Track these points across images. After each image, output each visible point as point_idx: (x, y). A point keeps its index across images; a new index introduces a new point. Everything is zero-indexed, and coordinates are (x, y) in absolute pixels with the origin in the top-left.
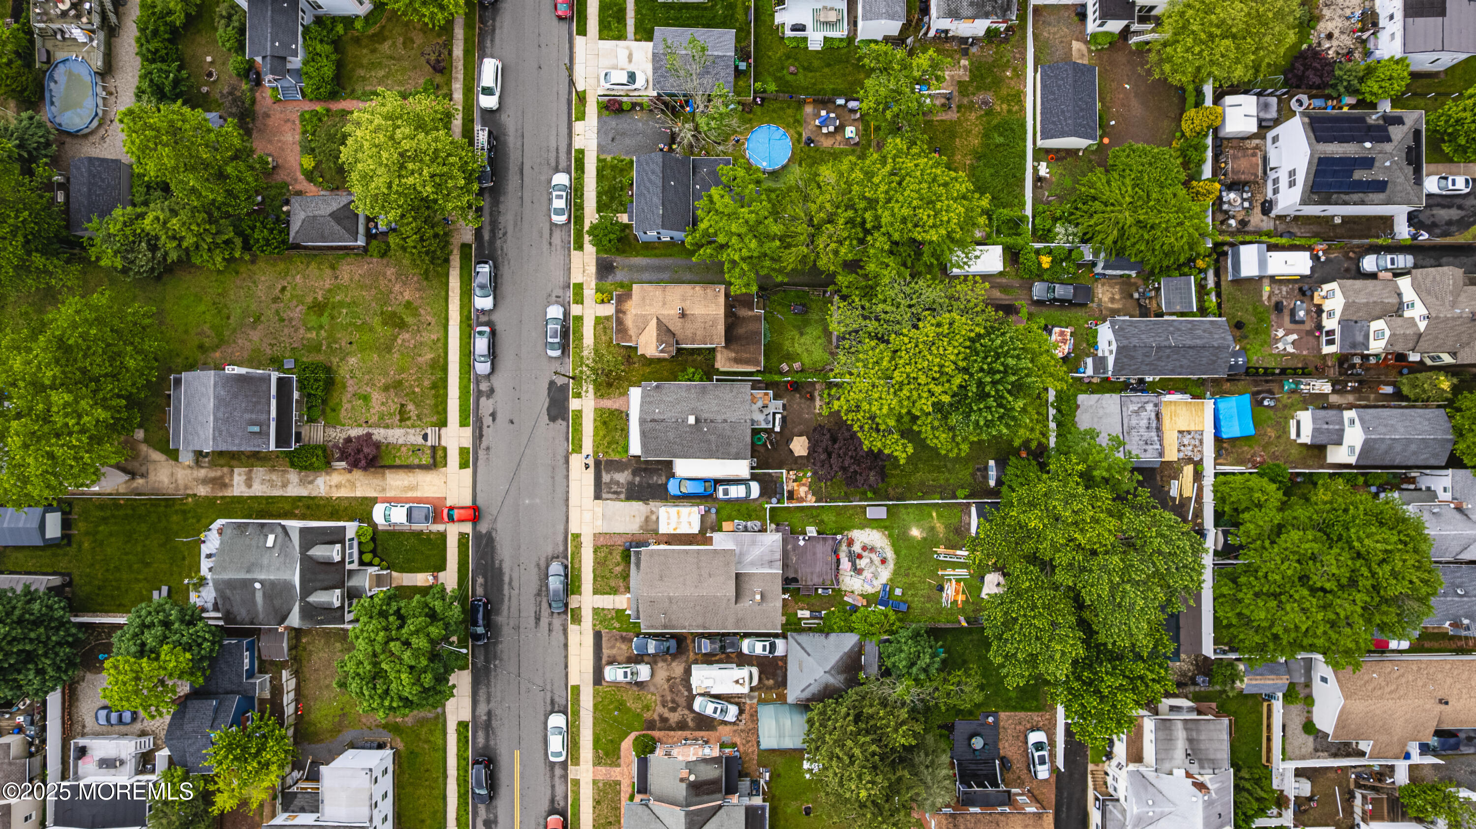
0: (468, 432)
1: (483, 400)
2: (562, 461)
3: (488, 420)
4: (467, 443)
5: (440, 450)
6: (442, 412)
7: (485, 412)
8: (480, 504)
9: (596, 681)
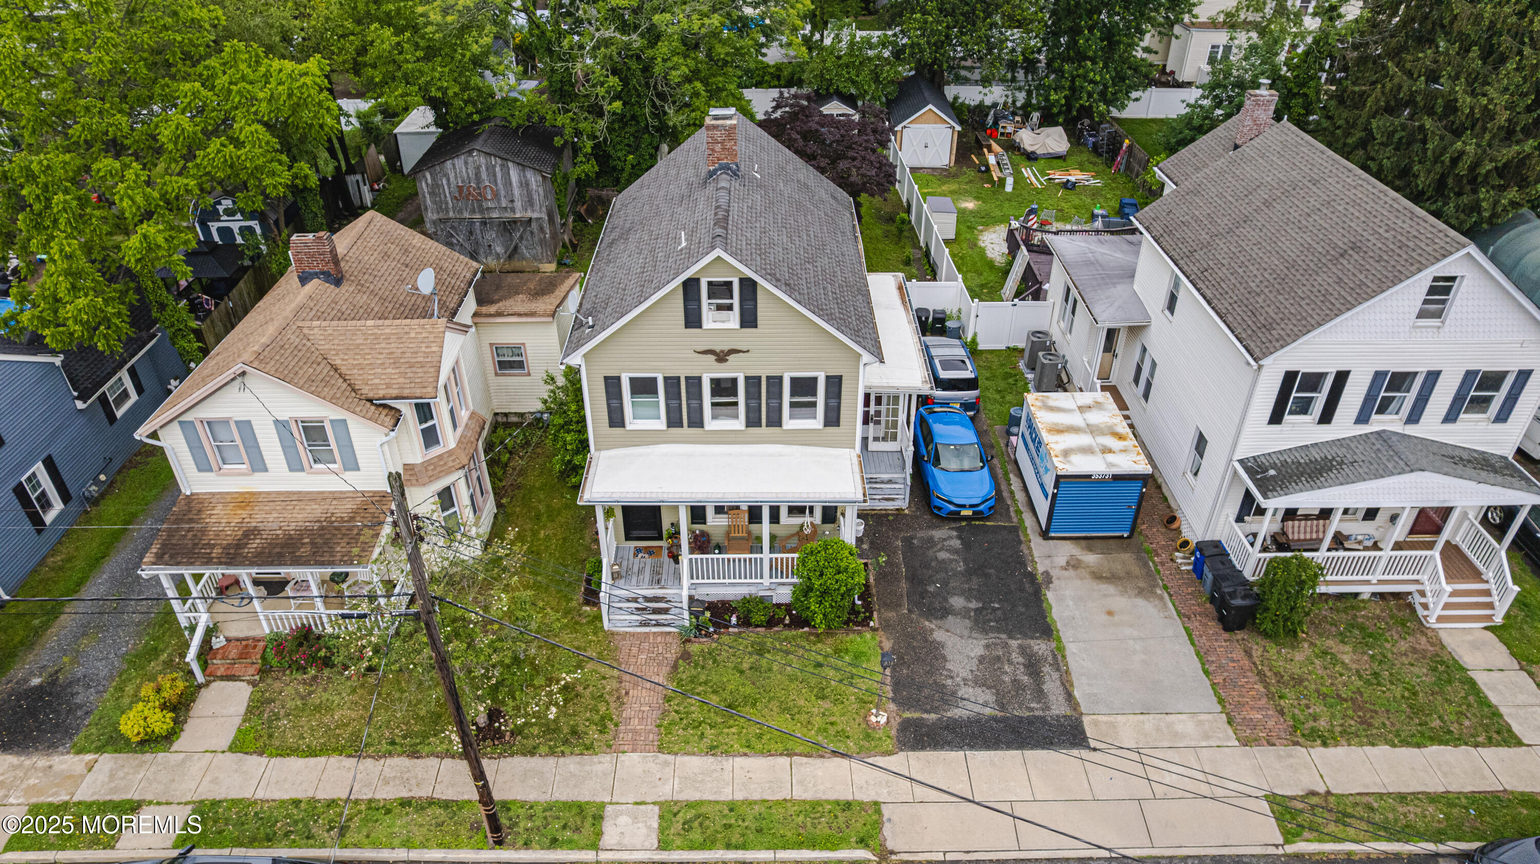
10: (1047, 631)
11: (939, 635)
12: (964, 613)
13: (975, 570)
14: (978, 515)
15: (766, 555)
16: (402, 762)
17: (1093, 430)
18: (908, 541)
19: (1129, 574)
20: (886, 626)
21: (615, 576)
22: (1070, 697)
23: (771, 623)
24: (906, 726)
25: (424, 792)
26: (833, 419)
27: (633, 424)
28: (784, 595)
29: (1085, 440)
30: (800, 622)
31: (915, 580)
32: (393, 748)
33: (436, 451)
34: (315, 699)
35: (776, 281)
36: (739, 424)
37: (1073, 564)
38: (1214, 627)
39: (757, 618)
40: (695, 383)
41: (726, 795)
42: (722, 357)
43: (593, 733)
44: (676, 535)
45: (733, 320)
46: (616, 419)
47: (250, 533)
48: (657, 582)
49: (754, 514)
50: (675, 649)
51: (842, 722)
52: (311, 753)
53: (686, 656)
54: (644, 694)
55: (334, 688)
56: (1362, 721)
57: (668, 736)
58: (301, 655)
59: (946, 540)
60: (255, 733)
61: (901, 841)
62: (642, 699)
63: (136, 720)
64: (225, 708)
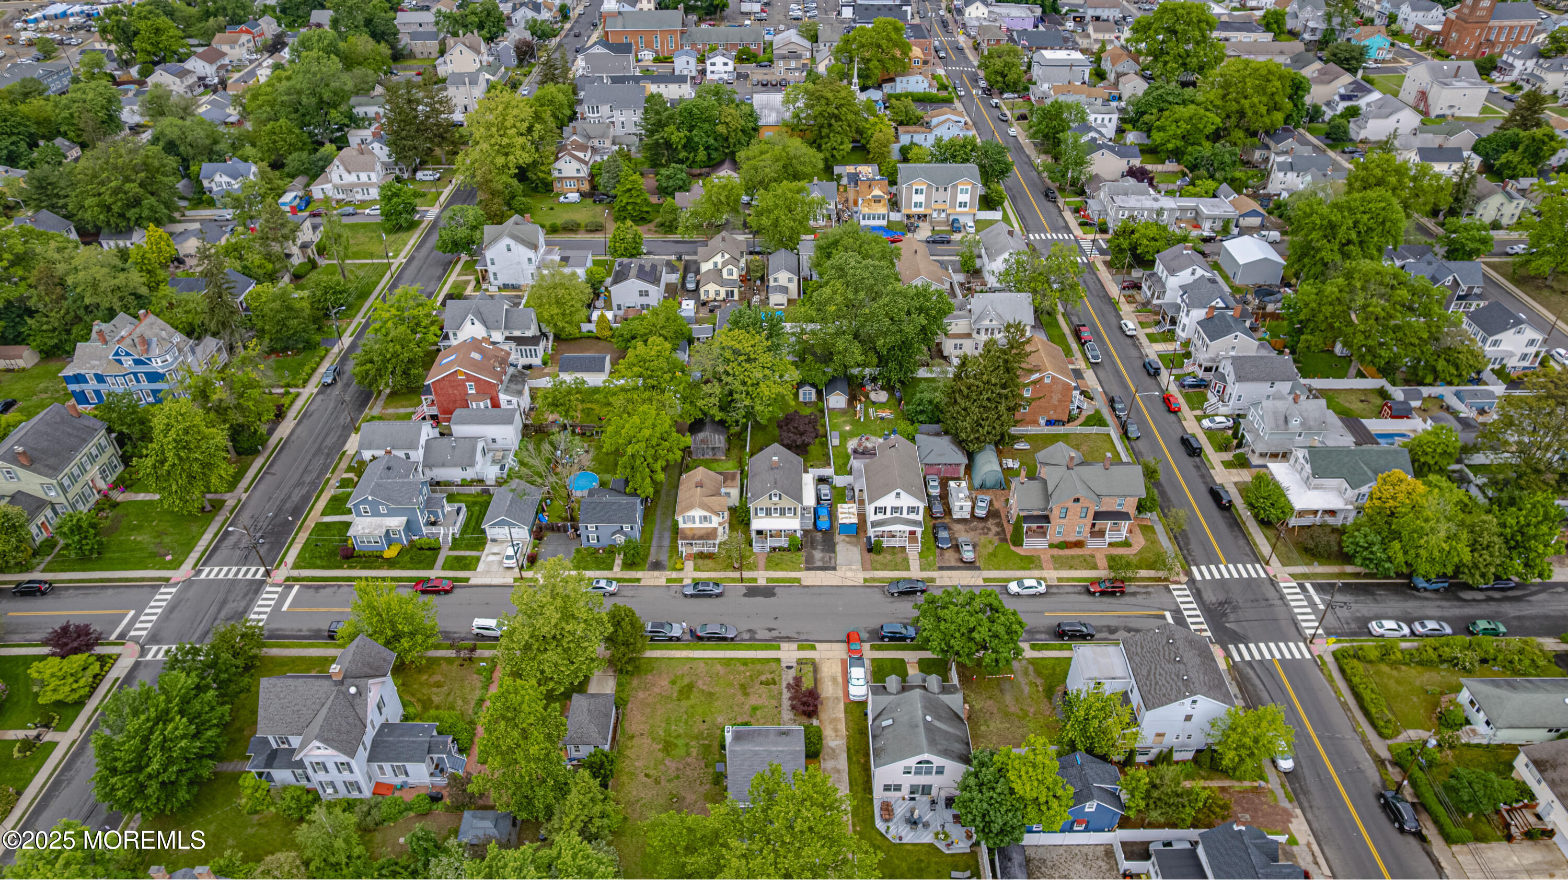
0: (784, 645)
1: (757, 636)
2: (807, 589)
3: (775, 634)
4: (794, 646)
5: (800, 662)
6: (767, 661)
7: (768, 635)
8: (844, 638)
9: (979, 569)
10: (834, 551)
11: (814, 553)
12: (820, 549)
13: (824, 541)
14: (826, 531)
15: (783, 538)
16: (724, 572)
17: (850, 513)
18: (811, 536)
19: (854, 542)
20: (805, 551)
21: (755, 542)
22: (835, 563)
23: (784, 551)
24: (806, 567)
25: (729, 576)
26: (795, 514)
27: (759, 515)
28: (786, 546)
29: (847, 515)
30: (789, 550)
31: (812, 543)
32: (722, 570)
33: (724, 519)
34: (705, 563)
35: (784, 491)
36: (778, 515)
37: (843, 540)
38: (866, 551)
39: (781, 550)
40: (770, 509)
41: (777, 576)
42: (775, 505)
43: (755, 568)
44: (766, 535)
45: (777, 498)
46: (756, 513)
47: (694, 534)
48: (763, 543)
49: (781, 531)
50: (767, 555)
51: (796, 566)
52: (709, 571)
53: (769, 556)
54: (762, 562)
55: (708, 561)
56: (885, 567)
57: (767, 568)
58: (701, 556)
59: (819, 535)
60: (697, 568)
61: (804, 583)
62: (762, 563)
63: (678, 566)
64: (690, 565)
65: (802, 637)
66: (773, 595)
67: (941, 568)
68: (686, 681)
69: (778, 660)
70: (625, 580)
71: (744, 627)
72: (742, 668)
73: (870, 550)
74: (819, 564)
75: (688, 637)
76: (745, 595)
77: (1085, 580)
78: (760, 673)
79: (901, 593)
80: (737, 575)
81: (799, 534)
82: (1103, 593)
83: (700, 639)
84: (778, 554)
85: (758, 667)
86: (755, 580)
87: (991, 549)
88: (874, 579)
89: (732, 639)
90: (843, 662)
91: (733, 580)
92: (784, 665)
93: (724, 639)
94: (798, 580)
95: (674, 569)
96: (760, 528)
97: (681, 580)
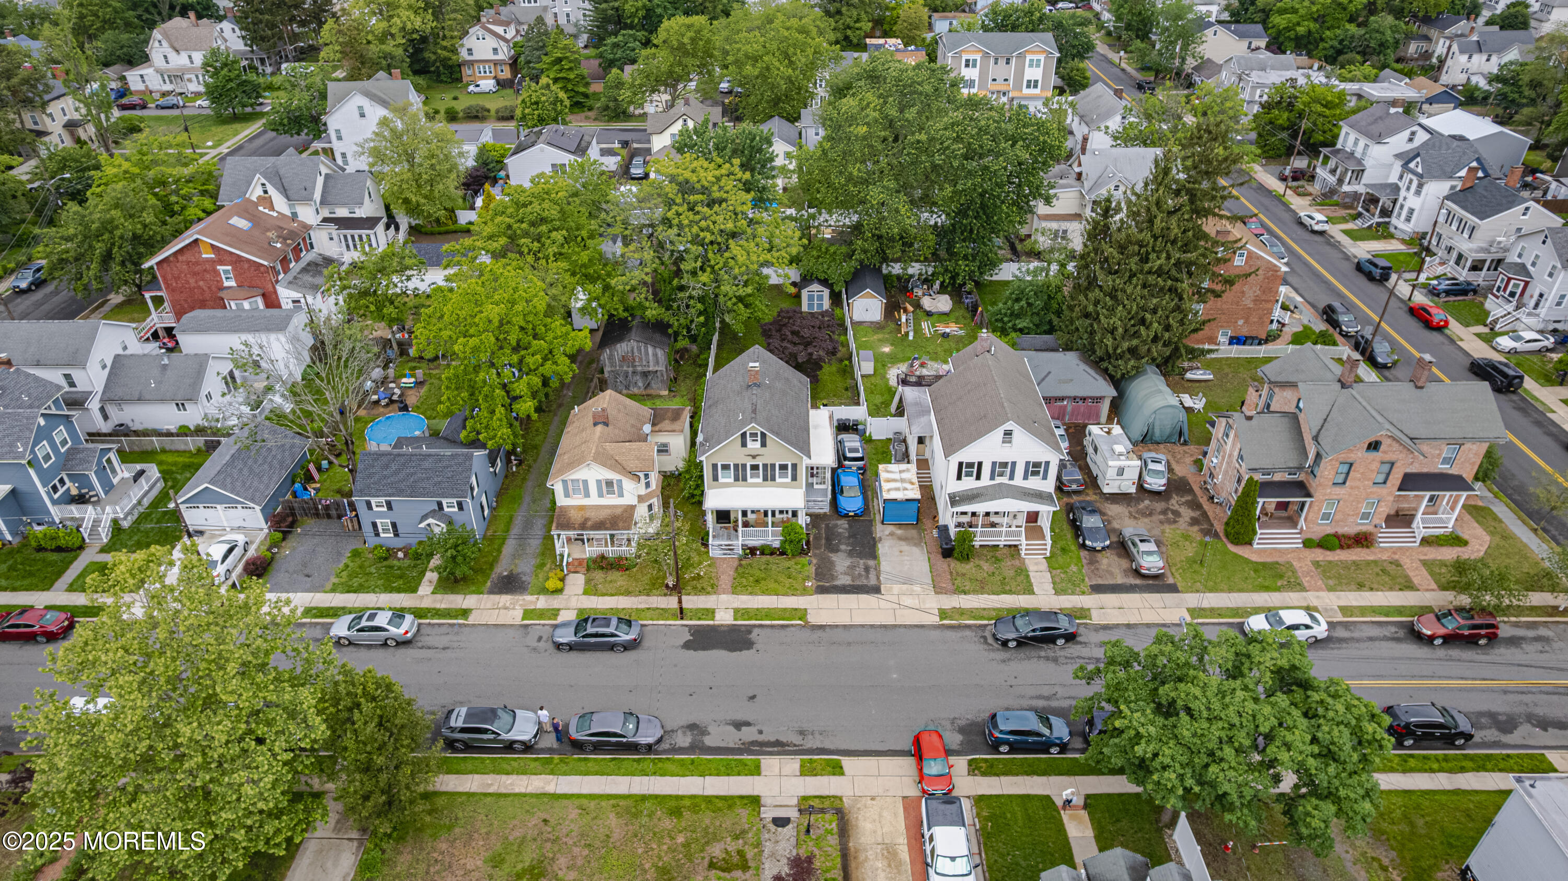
0: (770, 763)
1: (709, 741)
2: (819, 633)
3: (748, 734)
4: (793, 764)
5: (807, 806)
6: (730, 802)
7: (732, 737)
8: (907, 744)
9: (1173, 589)
10: (874, 556)
11: (834, 559)
12: (845, 551)
13: (853, 535)
14: (856, 515)
15: (770, 528)
16: (644, 598)
17: (903, 481)
18: (827, 526)
19: (912, 538)
20: (815, 555)
21: (714, 537)
22: (878, 578)
23: (772, 554)
24: (818, 587)
25: (654, 606)
26: (794, 478)
27: (721, 480)
28: (776, 544)
29: (898, 485)
30: (783, 553)
31: (828, 539)
32: (640, 593)
33: (649, 490)
34: (609, 579)
35: (773, 432)
36: (760, 480)
37: (892, 534)
38: (940, 556)
39: (767, 552)
40: (744, 466)
41: (756, 606)
42: (754, 457)
43: (709, 589)
44: (736, 521)
45: (758, 444)
46: (715, 478)
47: (587, 520)
48: (729, 538)
49: (766, 513)
50: (736, 563)
51: (796, 586)
52: (612, 595)
53: (740, 565)
54: (726, 577)
55: (615, 575)
56: (982, 587)
57: (735, 590)
58: (602, 564)
59: (843, 524)
60: (591, 589)
61: (813, 619)
62: (726, 579)
63: (552, 584)
64: (577, 582)
65: (810, 743)
66: (748, 644)
67: (1098, 589)
68: (528, 858)
69: (754, 801)
70: (437, 613)
71: (678, 718)
72: (668, 823)
73: (947, 553)
74: (844, 580)
75: (549, 741)
76: (687, 646)
77: (1400, 610)
78: (711, 837)
79: (1022, 643)
80: (671, 602)
81: (803, 520)
82: (1450, 639)
83: (578, 746)
84: (760, 559)
85: (706, 819)
86: (711, 613)
87: (1190, 550)
88: (961, 612)
89: (649, 748)
90: (910, 805)
91: (663, 613)
92: (768, 814)
93: (633, 748)
94: (801, 614)
95: (544, 591)
96: (723, 505)
97: (555, 613)
